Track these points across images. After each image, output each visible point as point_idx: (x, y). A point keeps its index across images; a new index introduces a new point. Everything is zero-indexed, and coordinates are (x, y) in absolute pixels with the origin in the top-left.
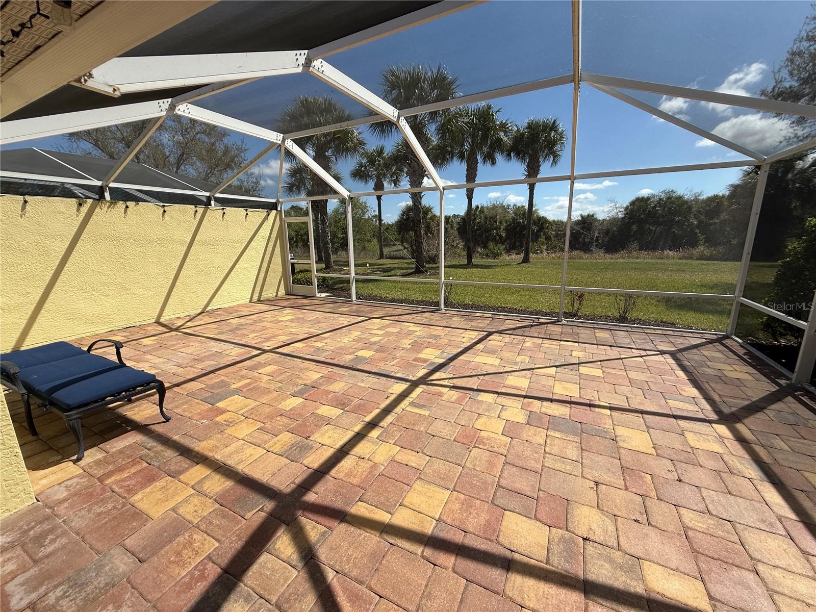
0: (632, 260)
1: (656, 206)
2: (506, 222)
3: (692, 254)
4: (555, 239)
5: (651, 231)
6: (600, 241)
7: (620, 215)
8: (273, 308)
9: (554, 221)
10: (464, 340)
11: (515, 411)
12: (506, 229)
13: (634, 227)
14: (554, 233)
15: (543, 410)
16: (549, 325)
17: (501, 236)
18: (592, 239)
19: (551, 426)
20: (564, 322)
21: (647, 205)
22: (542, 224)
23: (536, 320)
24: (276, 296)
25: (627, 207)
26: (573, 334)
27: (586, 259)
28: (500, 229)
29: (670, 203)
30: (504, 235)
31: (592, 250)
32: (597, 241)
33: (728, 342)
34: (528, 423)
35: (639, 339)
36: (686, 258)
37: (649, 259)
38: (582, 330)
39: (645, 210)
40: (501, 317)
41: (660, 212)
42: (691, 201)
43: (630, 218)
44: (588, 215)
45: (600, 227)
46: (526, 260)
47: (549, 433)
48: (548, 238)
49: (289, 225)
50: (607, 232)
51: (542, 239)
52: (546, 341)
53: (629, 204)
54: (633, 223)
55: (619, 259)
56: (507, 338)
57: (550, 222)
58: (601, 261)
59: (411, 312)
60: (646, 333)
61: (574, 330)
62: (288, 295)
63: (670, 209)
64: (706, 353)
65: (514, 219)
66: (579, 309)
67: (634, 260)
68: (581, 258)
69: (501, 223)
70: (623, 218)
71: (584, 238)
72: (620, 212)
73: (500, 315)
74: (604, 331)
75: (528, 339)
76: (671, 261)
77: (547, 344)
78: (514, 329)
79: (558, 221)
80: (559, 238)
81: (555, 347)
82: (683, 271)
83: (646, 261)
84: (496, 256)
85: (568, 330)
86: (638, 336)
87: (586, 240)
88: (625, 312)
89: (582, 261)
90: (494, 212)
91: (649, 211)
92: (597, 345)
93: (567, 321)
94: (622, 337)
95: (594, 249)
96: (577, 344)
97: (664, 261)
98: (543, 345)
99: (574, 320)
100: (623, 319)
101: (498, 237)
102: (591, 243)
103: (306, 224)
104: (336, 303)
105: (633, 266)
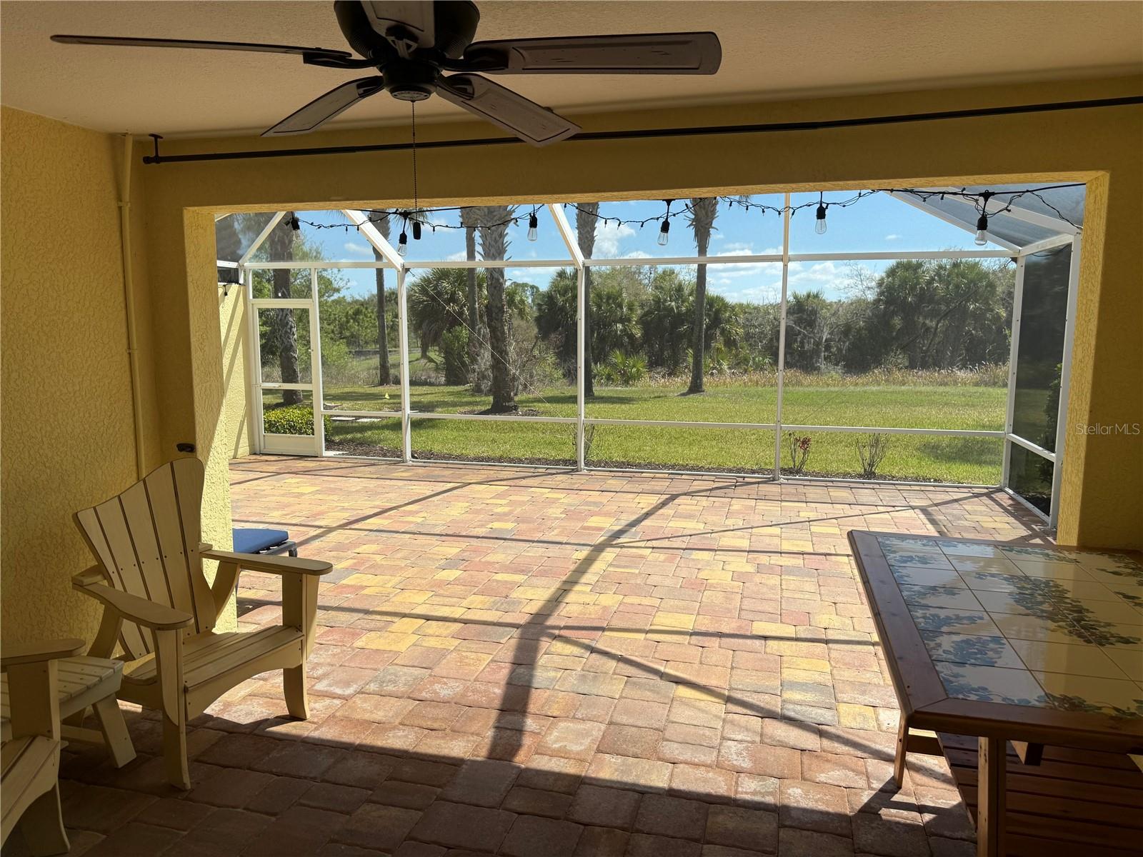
0: (892, 388)
1: (933, 279)
2: (642, 306)
3: (996, 376)
4: (744, 344)
5: (928, 329)
6: (834, 350)
7: (871, 296)
8: (252, 476)
9: (741, 305)
10: (641, 505)
11: (740, 564)
12: (642, 321)
13: (897, 322)
14: (741, 331)
15: (772, 562)
16: (760, 485)
17: (631, 337)
18: (818, 344)
19: (783, 573)
20: (782, 481)
21: (917, 278)
22: (718, 312)
23: (741, 480)
24: (235, 457)
25: (882, 279)
26: (797, 494)
27: (810, 384)
28: (629, 320)
29: (957, 275)
30: (638, 333)
31: (818, 369)
32: (828, 348)
33: (998, 496)
34: (758, 572)
35: (889, 497)
36: (986, 384)
37: (924, 384)
38: (810, 489)
39: (913, 288)
40: (683, 477)
41: (941, 293)
42: (994, 272)
43: (887, 303)
44: (809, 296)
45: (833, 320)
46: (696, 387)
47: (783, 577)
48: (730, 343)
49: (262, 313)
50: (847, 330)
51: (719, 343)
52: (760, 503)
53: (884, 275)
54: (894, 313)
55: (871, 384)
56: (704, 502)
57: (733, 308)
58: (837, 389)
59: (530, 474)
60: (899, 490)
61: (799, 490)
62: (255, 454)
63: (957, 287)
64: (967, 507)
65: (658, 301)
66: (803, 463)
67: (897, 388)
68: (799, 383)
69: (631, 308)
70: (877, 301)
71: (802, 343)
72: (869, 288)
73: (682, 475)
74: (842, 490)
75: (734, 501)
76: (960, 389)
77: (762, 505)
78: (710, 490)
79: (748, 305)
80: (752, 341)
81: (775, 508)
82: (973, 406)
83: (918, 389)
84: (627, 379)
85: (791, 489)
86: (888, 494)
87: (806, 347)
88: (871, 465)
89: (801, 389)
90: (615, 284)
91: (922, 289)
92: (832, 504)
93: (788, 479)
94: (866, 494)
95: (823, 366)
96: (804, 505)
97: (947, 389)
98: (757, 507)
99: (797, 477)
100: (869, 474)
101: (626, 339)
102: (816, 352)
103: (305, 312)
104: (374, 465)
105: (893, 398)
